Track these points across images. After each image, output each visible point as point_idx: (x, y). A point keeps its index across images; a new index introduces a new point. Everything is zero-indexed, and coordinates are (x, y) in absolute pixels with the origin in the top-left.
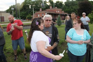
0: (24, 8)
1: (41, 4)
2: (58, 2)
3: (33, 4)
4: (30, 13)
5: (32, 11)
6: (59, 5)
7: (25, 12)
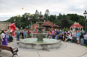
0: (24, 20)
1: (37, 17)
3: (31, 17)
4: (29, 24)
5: (30, 23)
6: (52, 18)
7: (24, 23)
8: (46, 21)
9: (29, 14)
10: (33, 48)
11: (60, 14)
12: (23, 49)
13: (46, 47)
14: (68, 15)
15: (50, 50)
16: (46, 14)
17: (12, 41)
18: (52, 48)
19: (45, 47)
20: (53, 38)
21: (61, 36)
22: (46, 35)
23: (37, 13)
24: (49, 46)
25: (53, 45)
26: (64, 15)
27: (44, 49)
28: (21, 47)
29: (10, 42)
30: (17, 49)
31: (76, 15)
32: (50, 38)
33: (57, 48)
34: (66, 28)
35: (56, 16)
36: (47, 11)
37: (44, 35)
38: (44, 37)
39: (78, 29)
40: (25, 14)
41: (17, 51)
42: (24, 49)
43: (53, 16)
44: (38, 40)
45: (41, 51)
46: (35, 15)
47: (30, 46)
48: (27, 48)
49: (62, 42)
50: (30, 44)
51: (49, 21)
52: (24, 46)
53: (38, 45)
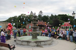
1: (32, 17)
2: (45, 17)
3: (27, 18)
5: (26, 22)
6: (45, 19)
8: (40, 21)
9: (25, 14)
10: (28, 45)
11: (52, 14)
12: (19, 45)
13: (40, 44)
14: (59, 15)
15: (43, 46)
16: (40, 15)
17: (10, 39)
18: (45, 45)
19: (38, 44)
20: (46, 36)
21: (53, 34)
22: (40, 33)
23: (32, 14)
24: (42, 43)
25: (45, 42)
26: (55, 15)
27: (38, 46)
28: (17, 44)
29: (8, 39)
30: (14, 46)
31: (66, 15)
32: (43, 36)
33: (50, 44)
34: (57, 27)
35: (48, 17)
36: (41, 12)
37: (38, 33)
38: (38, 35)
39: (68, 27)
40: (22, 15)
41: (14, 47)
42: (21, 46)
43: (46, 16)
44: (33, 38)
45: (36, 47)
46: (30, 16)
47: (26, 43)
48: (23, 45)
49: (54, 39)
50: (26, 41)
51: (42, 21)
52: (21, 43)
53: (33, 42)
